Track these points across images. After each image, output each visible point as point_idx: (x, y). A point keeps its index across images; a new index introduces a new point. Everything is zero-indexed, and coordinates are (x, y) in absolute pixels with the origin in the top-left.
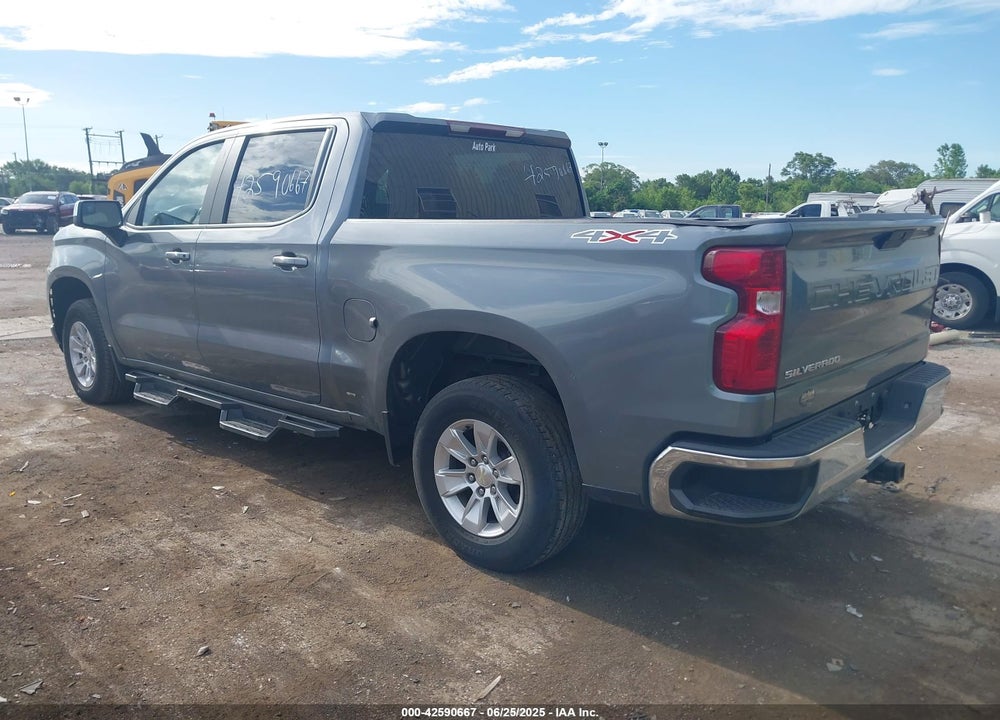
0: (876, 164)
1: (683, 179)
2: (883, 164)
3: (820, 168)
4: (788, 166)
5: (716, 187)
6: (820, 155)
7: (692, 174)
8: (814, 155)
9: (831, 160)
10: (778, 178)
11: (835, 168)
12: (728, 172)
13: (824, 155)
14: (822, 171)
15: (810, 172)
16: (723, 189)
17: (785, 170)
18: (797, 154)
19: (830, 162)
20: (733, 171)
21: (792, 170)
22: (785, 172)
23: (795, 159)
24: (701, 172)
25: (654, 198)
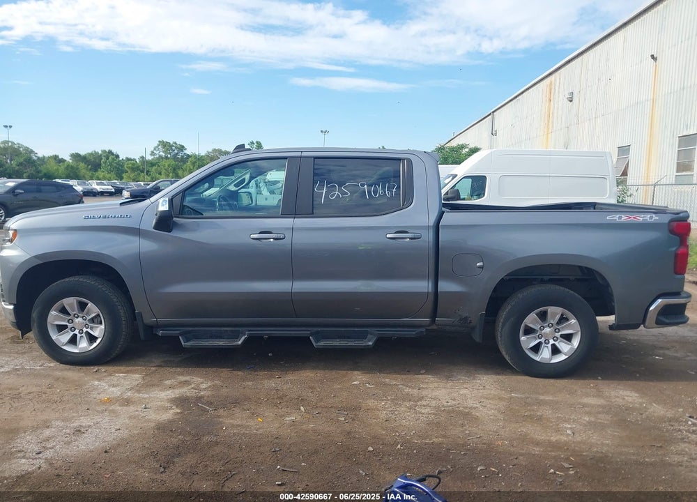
0: (210, 151)
1: (76, 157)
2: (215, 150)
3: (176, 151)
4: (155, 149)
5: (105, 163)
6: (175, 143)
7: (83, 153)
8: (171, 143)
9: (183, 147)
10: (149, 158)
11: (187, 152)
12: (110, 152)
13: (178, 143)
14: (177, 153)
15: (170, 154)
16: (111, 164)
17: (153, 152)
18: (159, 142)
19: (182, 148)
20: (114, 151)
21: (157, 152)
22: (152, 154)
23: (159, 145)
24: (90, 152)
25: (58, 169)
